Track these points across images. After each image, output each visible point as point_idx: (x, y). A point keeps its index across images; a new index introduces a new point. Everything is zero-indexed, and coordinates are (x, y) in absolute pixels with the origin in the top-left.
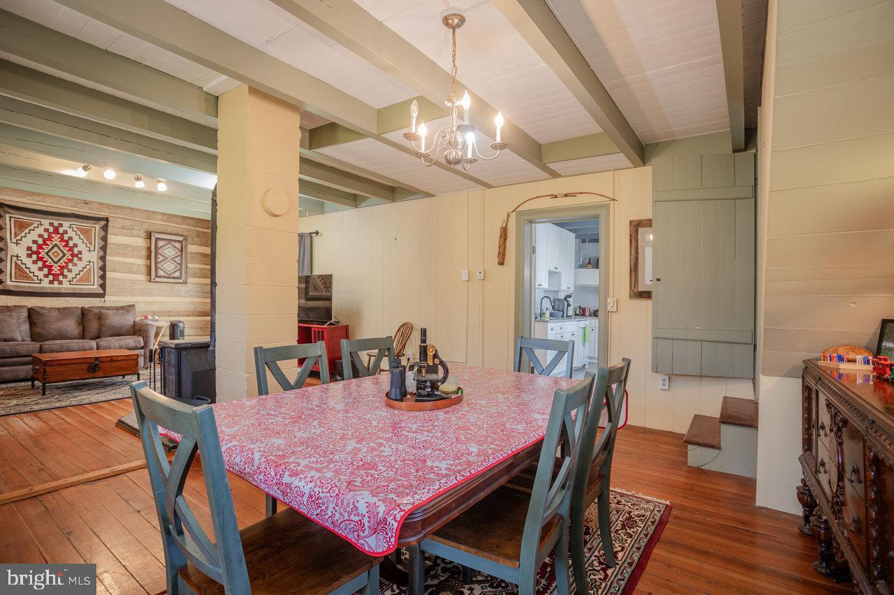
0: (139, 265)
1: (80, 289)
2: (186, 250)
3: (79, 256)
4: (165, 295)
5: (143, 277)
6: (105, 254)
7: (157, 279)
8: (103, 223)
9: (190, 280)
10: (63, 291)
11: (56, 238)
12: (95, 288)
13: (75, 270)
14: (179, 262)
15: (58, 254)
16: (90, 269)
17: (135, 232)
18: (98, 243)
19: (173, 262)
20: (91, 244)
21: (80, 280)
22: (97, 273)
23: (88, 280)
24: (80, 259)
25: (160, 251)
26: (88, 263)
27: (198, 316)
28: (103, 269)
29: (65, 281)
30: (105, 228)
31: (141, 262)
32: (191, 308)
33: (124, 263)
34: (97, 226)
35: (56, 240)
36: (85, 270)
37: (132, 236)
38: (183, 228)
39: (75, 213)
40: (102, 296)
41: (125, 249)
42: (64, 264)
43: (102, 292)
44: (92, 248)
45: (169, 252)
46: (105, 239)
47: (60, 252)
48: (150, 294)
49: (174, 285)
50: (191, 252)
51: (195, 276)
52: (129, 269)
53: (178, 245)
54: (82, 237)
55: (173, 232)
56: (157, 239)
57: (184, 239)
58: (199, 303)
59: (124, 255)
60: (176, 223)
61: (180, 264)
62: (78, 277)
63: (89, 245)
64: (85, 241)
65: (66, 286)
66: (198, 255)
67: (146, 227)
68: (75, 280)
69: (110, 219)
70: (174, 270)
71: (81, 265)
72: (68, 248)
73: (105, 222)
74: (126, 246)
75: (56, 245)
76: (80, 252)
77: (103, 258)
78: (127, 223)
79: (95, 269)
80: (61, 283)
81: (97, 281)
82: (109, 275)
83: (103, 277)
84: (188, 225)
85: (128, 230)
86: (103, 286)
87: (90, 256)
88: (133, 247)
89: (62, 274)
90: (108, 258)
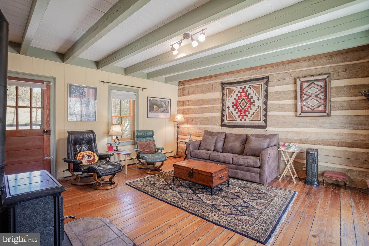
0: (289, 105)
1: (254, 123)
2: (330, 85)
3: (254, 103)
4: (309, 127)
5: (292, 113)
6: (267, 100)
7: (303, 114)
8: (266, 80)
9: (333, 113)
10: (246, 125)
11: (243, 94)
12: (261, 123)
13: (252, 112)
14: (323, 97)
15: (244, 104)
16: (259, 110)
17: (286, 81)
18: (263, 93)
19: (316, 98)
20: (259, 95)
21: (254, 118)
22: (263, 113)
23: (258, 117)
24: (254, 105)
25: (304, 92)
26: (258, 107)
27: (346, 147)
28: (266, 110)
29: (247, 119)
30: (267, 84)
31: (291, 102)
32: (337, 138)
33: (279, 104)
34: (262, 83)
35: (243, 96)
36: (256, 111)
37: (284, 84)
38: (327, 67)
39: (252, 78)
40: (264, 127)
41: (280, 95)
42: (247, 109)
43: (265, 125)
44: (260, 98)
45: (313, 90)
46: (266, 90)
47: (242, 105)
48: (297, 126)
49: (319, 118)
50: (336, 87)
51: (341, 107)
52: (283, 108)
53: (321, 83)
54: (255, 92)
55: (318, 73)
56: (302, 82)
57: (328, 77)
58: (346, 134)
59: (279, 99)
60: (322, 65)
61: (325, 99)
62: (253, 116)
63: (258, 96)
64: (256, 94)
65: (247, 122)
66: (345, 88)
67: (294, 75)
68: (251, 118)
69: (270, 77)
70: (317, 106)
71: (254, 108)
72: (248, 100)
73: (267, 79)
74: (280, 92)
75: (243, 99)
76: (254, 101)
77: (266, 103)
78: (281, 76)
79: (262, 110)
80: (245, 120)
81: (263, 118)
82: (269, 113)
83: (266, 115)
84: (334, 63)
85: (281, 81)
86: (266, 121)
87: (259, 103)
88: (285, 92)
89: (245, 115)
90: (269, 102)
